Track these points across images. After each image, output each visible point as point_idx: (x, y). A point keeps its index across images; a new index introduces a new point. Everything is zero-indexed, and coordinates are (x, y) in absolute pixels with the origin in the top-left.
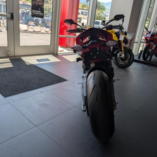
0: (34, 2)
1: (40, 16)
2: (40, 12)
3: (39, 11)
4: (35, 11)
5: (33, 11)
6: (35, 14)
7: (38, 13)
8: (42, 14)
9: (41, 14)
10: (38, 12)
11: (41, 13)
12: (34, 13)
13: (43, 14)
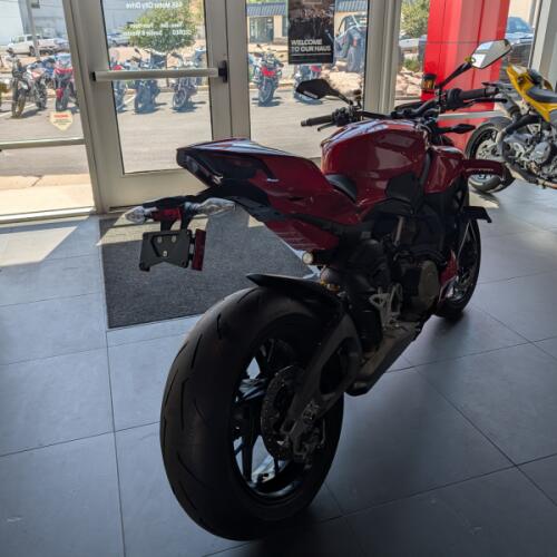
0: (299, 12)
1: (317, 57)
2: (319, 42)
3: (314, 42)
4: (299, 42)
5: (294, 42)
6: (300, 52)
7: (311, 49)
8: (328, 48)
9: (322, 49)
10: (313, 45)
11: (324, 44)
12: (296, 49)
13: (332, 48)
